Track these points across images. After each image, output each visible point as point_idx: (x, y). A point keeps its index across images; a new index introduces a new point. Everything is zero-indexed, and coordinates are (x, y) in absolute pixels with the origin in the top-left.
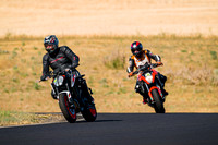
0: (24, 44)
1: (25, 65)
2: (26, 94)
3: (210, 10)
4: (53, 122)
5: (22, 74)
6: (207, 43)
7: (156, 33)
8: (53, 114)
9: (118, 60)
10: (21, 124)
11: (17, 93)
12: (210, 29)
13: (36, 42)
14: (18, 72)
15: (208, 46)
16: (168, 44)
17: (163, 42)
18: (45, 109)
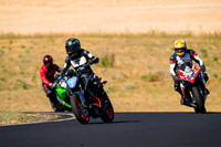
0: (11, 43)
1: (12, 63)
2: (14, 93)
3: (201, 7)
4: (41, 121)
5: (10, 73)
6: (198, 41)
7: (145, 31)
8: (41, 113)
9: (106, 59)
10: (8, 124)
11: (4, 92)
12: (200, 27)
13: (24, 40)
14: (5, 71)
15: (199, 44)
16: (158, 42)
17: (153, 40)
18: (33, 108)
